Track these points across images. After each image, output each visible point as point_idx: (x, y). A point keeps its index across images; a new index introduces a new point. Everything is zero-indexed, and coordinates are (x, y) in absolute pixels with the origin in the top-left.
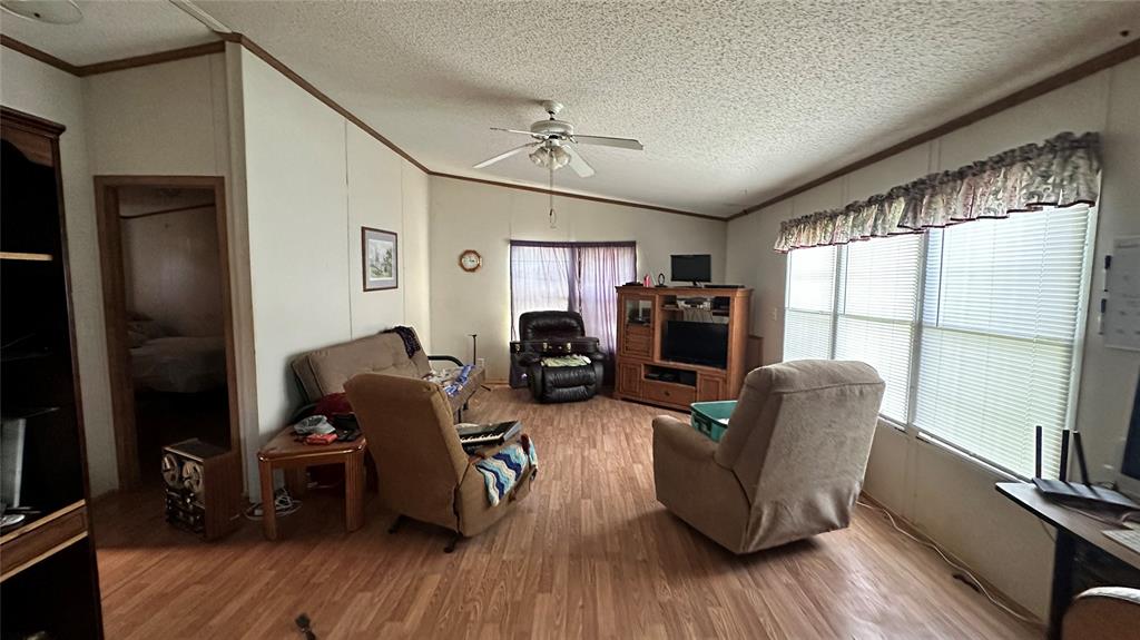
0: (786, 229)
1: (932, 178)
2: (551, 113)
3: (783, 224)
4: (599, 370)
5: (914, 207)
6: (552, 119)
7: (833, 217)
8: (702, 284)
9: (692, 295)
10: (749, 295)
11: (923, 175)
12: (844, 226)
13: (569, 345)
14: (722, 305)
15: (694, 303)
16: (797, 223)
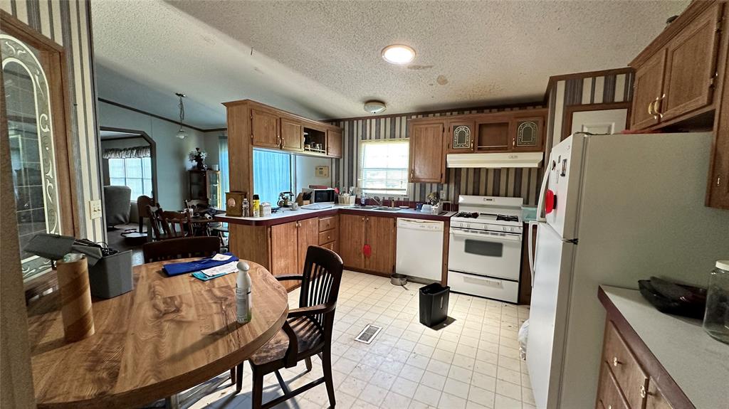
0: (107, 151)
11: (138, 146)
12: (124, 153)
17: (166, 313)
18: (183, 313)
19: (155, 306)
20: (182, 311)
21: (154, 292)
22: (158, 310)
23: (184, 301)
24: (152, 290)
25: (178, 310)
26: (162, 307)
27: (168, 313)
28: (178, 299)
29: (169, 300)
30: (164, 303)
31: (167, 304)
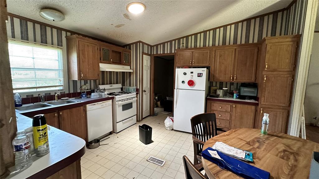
17: (292, 153)
18: (284, 148)
19: (296, 160)
20: (283, 149)
21: (291, 170)
22: (295, 157)
23: (278, 152)
24: (291, 173)
25: (284, 151)
26: (292, 157)
27: (290, 152)
28: (279, 155)
29: (285, 158)
30: (289, 158)
31: (288, 156)
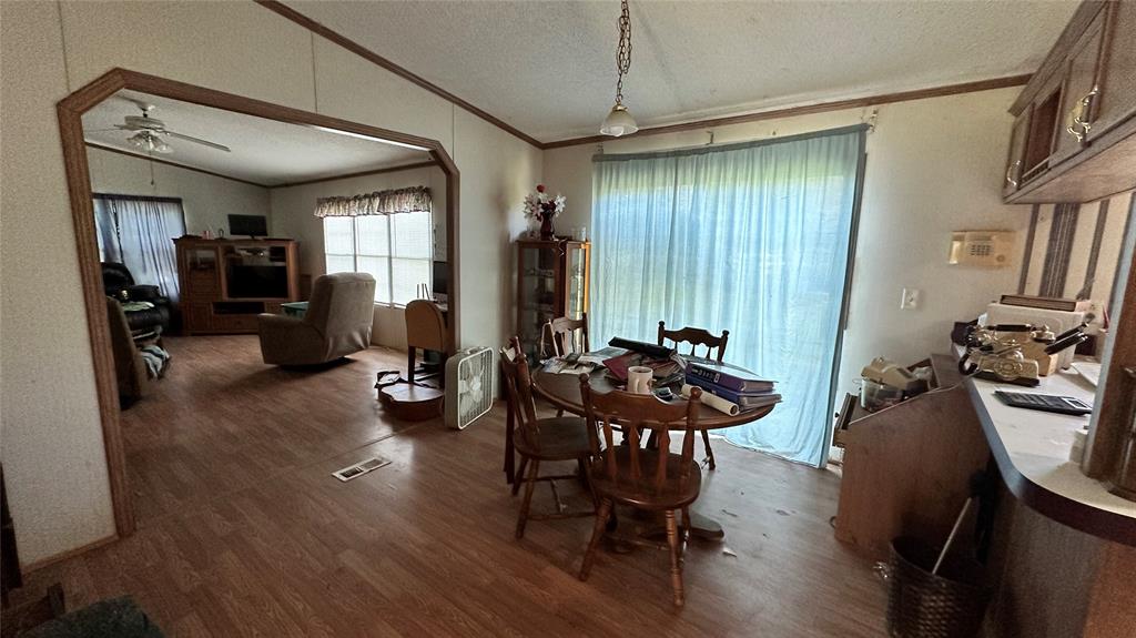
0: (322, 202)
1: (388, 191)
2: (144, 110)
3: (319, 199)
4: (165, 314)
5: (382, 202)
6: (145, 116)
7: (348, 201)
8: (260, 238)
9: (252, 246)
10: (298, 246)
11: (384, 189)
12: (354, 206)
13: (125, 292)
14: (279, 253)
15: (255, 252)
16: (328, 200)
